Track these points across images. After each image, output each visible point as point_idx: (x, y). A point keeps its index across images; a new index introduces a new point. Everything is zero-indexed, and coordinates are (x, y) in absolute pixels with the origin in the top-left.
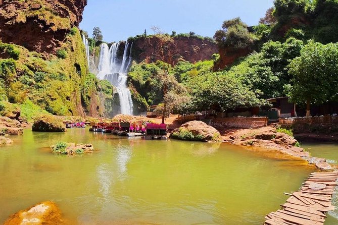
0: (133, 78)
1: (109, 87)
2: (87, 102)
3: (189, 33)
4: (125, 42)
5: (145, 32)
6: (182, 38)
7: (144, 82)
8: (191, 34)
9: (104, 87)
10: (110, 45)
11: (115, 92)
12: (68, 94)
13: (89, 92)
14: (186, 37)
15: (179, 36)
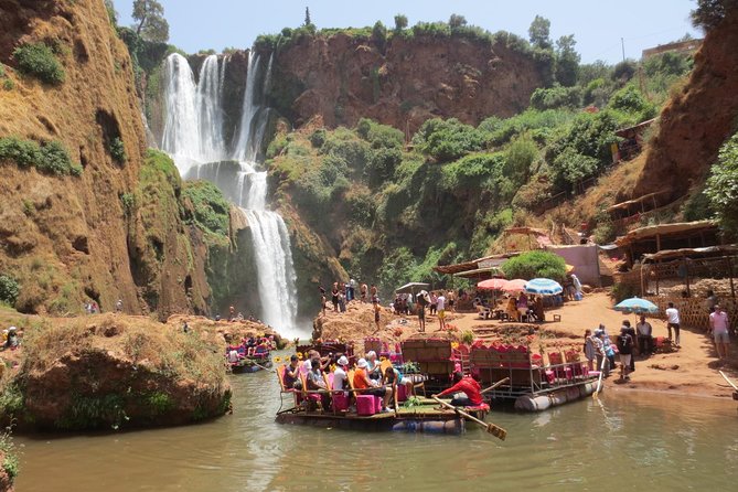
0: (292, 176)
1: (218, 209)
2: (149, 257)
3: (446, 21)
4: (246, 52)
5: (308, 20)
6: (427, 37)
7: (328, 192)
8: (456, 22)
9: (203, 209)
10: (196, 62)
11: (238, 225)
12: (81, 229)
13: (157, 222)
14: (440, 35)
15: (416, 29)
